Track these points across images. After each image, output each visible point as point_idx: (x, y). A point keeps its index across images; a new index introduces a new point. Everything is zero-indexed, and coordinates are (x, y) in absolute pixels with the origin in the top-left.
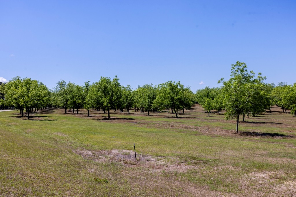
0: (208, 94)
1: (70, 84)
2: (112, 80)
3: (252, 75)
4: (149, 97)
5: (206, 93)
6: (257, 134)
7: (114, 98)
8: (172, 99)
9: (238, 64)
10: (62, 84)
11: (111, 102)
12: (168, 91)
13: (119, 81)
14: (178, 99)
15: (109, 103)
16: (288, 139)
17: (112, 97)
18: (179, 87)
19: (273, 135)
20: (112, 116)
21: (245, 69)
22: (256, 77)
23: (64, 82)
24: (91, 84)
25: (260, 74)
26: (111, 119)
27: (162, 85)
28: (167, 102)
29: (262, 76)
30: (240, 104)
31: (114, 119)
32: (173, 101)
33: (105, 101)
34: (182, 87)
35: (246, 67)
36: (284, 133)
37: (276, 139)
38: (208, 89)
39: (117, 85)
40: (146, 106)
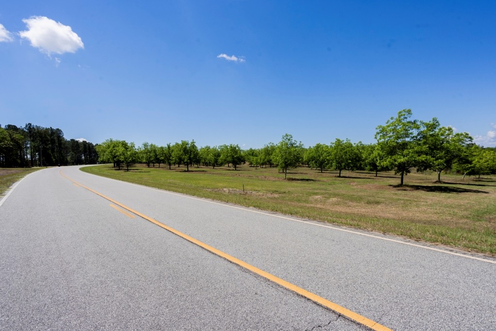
0: (252, 153)
1: (152, 145)
2: (190, 143)
3: (295, 142)
4: (215, 155)
5: (251, 153)
6: (298, 180)
7: (192, 156)
8: (233, 156)
9: (287, 135)
10: (145, 145)
11: (190, 159)
12: (230, 151)
13: (195, 144)
14: (237, 157)
15: (189, 159)
16: (317, 182)
17: (190, 155)
18: (237, 149)
19: (307, 180)
20: (190, 169)
21: (291, 139)
22: (298, 144)
23: (147, 143)
24: (171, 145)
25: (301, 142)
26: (190, 171)
27: (221, 146)
28: (229, 159)
29: (302, 143)
30: (288, 161)
31: (192, 171)
32: (233, 158)
33: (186, 158)
34: (239, 148)
35: (292, 137)
36: (313, 179)
37: (310, 182)
38: (252, 150)
39: (194, 146)
40: (213, 162)
